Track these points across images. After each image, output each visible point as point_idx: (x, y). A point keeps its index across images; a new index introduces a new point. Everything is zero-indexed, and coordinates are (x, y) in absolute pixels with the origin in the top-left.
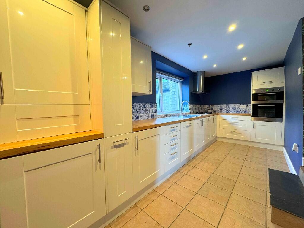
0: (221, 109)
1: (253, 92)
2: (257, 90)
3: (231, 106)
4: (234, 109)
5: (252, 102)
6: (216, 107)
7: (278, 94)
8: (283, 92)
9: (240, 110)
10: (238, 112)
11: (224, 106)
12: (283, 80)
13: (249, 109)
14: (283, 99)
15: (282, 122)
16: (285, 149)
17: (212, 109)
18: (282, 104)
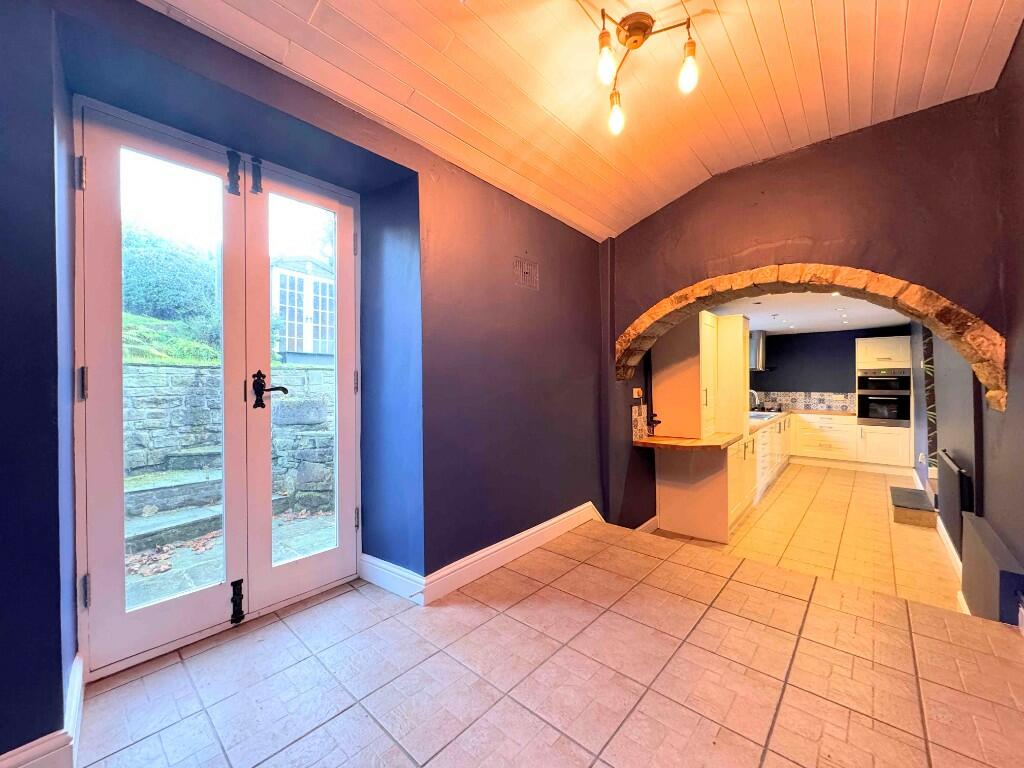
0: (794, 401)
1: (858, 374)
2: (866, 371)
3: (815, 395)
4: (821, 401)
5: (858, 392)
6: (782, 397)
7: (902, 381)
8: (909, 378)
9: (834, 404)
10: (829, 407)
11: (800, 396)
12: (909, 357)
13: (852, 402)
14: (909, 388)
15: (908, 427)
16: (918, 474)
17: (774, 400)
18: (908, 397)
